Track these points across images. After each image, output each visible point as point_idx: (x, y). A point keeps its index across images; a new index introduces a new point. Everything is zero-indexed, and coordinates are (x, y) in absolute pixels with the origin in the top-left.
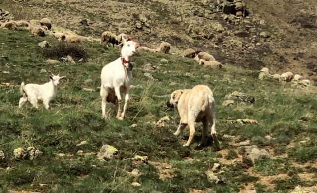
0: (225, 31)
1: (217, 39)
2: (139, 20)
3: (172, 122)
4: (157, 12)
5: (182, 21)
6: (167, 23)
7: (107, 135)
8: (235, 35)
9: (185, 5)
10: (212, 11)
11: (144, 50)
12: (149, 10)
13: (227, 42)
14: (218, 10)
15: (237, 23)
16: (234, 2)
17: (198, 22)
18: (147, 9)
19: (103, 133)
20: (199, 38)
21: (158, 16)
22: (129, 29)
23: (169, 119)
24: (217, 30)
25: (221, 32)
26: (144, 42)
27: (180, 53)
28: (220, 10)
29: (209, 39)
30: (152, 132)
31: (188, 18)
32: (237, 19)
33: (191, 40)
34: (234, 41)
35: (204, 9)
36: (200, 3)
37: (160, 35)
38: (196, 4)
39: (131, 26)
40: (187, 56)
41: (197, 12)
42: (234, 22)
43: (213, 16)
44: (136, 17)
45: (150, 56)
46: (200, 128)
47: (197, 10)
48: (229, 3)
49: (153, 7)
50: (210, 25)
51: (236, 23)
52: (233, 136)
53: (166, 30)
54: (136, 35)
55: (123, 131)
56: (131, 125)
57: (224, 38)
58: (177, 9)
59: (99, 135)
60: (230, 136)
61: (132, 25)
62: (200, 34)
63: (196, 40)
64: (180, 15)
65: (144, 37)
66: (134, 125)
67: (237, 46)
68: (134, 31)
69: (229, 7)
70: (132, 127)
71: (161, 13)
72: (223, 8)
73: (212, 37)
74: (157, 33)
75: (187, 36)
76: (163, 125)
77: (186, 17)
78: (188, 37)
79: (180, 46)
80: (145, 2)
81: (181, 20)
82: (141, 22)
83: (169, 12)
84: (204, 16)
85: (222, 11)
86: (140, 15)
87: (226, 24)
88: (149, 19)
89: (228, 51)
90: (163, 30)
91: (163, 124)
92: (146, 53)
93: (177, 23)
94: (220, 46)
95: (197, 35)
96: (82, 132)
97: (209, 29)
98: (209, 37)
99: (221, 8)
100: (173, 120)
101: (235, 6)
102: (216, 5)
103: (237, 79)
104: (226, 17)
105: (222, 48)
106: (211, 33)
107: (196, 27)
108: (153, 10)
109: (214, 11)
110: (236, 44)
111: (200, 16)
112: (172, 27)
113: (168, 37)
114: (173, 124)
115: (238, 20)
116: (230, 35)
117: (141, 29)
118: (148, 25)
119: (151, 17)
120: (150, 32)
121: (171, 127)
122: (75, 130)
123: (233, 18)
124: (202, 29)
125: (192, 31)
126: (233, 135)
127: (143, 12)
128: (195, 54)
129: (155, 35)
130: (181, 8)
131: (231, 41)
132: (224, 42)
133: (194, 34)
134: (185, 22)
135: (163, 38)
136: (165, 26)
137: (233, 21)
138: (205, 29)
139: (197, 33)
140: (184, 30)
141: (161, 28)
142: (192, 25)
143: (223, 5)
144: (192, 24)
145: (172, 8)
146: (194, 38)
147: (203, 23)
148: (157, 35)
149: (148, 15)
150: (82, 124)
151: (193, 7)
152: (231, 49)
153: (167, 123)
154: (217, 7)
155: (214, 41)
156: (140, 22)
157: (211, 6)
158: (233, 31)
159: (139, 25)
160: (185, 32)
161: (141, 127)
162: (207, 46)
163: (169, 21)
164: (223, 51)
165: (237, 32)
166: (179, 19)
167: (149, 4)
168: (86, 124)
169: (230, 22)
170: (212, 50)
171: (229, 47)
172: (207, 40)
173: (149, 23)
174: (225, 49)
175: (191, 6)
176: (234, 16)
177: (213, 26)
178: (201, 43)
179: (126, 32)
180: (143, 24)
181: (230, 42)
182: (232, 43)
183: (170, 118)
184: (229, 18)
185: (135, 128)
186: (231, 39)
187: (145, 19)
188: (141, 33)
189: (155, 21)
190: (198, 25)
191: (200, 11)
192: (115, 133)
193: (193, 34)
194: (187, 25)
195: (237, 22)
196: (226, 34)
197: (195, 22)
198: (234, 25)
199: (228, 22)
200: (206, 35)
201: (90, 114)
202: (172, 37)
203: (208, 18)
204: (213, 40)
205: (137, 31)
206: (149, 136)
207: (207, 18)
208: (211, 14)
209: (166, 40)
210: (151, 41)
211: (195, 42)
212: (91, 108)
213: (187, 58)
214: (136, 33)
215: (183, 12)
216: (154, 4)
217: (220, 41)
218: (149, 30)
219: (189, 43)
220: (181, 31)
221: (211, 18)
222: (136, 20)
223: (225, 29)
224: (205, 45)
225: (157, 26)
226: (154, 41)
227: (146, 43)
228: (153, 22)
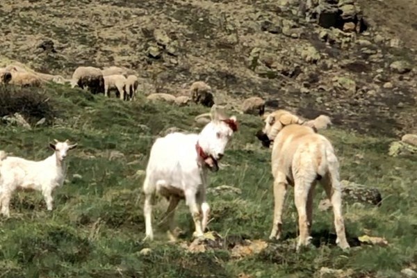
0: (322, 61)
1: (308, 77)
2: (154, 40)
3: (221, 244)
4: (189, 24)
5: (238, 43)
6: (209, 46)
7: (94, 271)
8: (342, 67)
9: (243, 10)
10: (297, 21)
11: (165, 100)
12: (174, 20)
13: (326, 82)
14: (308, 19)
15: (346, 45)
16: (340, 4)
17: (270, 44)
18: (170, 20)
19: (85, 267)
20: (272, 76)
21: (191, 32)
22: (134, 58)
23: (213, 238)
24: (308, 58)
25: (315, 62)
26: (164, 84)
27: (234, 104)
28: (313, 20)
29: (292, 76)
30: (181, 264)
31: (249, 36)
32: (346, 36)
33: (256, 79)
34: (341, 79)
35: (280, 18)
36: (274, 6)
37: (195, 70)
38: (266, 8)
39: (137, 53)
40: (248, 112)
41: (267, 23)
42: (340, 44)
43: (300, 30)
44: (148, 34)
45: (176, 112)
46: (274, 255)
47: (267, 20)
48: (329, 6)
49: (182, 14)
50: (293, 49)
51: (343, 45)
52: (340, 271)
53: (207, 60)
54: (149, 70)
55: (123, 262)
56: (140, 250)
57: (321, 74)
58: (228, 19)
59: (77, 270)
60: (333, 271)
61: (141, 51)
62: (275, 68)
63: (267, 79)
64: (235, 31)
65: (166, 74)
66: (145, 251)
67: (346, 90)
68: (145, 62)
69: (329, 14)
70: (142, 255)
71: (197, 27)
72: (318, 16)
73: (297, 72)
74: (190, 66)
75: (248, 71)
76: (203, 251)
77: (245, 34)
78: (250, 74)
79: (234, 92)
80: (165, 6)
81: (235, 40)
82: (158, 44)
83: (212, 26)
84: (281, 32)
85: (315, 22)
86: (156, 30)
87: (325, 47)
88: (174, 38)
89: (329, 100)
90: (200, 61)
91: (202, 249)
92: (168, 106)
93: (229, 46)
94: (313, 91)
95: (269, 70)
96: (43, 266)
97: (292, 56)
98: (291, 73)
99: (314, 15)
100: (222, 240)
101: (341, 12)
102: (305, 10)
103: (346, 155)
104: (323, 32)
105: (317, 94)
106: (296, 65)
107: (266, 53)
108: (182, 21)
109: (301, 21)
110: (344, 86)
111: (273, 32)
112: (218, 54)
113: (211, 74)
114: (221, 248)
115: (348, 39)
116: (331, 68)
117: (158, 58)
118: (172, 50)
119: (177, 35)
120: (177, 64)
121: (217, 254)
122: (30, 260)
123: (337, 35)
124: (278, 57)
125: (259, 61)
126: (339, 267)
127: (163, 25)
128: (264, 106)
129: (185, 71)
130: (235, 16)
131: (334, 79)
132: (320, 82)
133: (262, 68)
134: (245, 44)
135: (201, 75)
136: (205, 52)
137: (337, 41)
138: (283, 58)
139: (268, 65)
140: (241, 59)
141: (196, 56)
142: (259, 49)
143: (318, 10)
144: (258, 47)
145: (218, 17)
146: (262, 75)
147: (280, 45)
148: (190, 70)
149: (172, 31)
150: (43, 249)
151: (258, 14)
152: (334, 95)
153: (211, 246)
154: (307, 14)
155: (302, 80)
156: (156, 44)
157: (294, 12)
158: (339, 60)
159: (154, 50)
160: (245, 63)
161: (158, 253)
162: (287, 90)
163: (213, 43)
164: (319, 99)
165: (345, 62)
166: (231, 38)
167: (174, 10)
168: (52, 249)
169: (332, 42)
170: (298, 98)
171: (331, 91)
172: (287, 77)
173: (174, 47)
174: (322, 96)
175: (256, 12)
176: (339, 31)
177: (299, 50)
178: (275, 84)
179: (128, 64)
180: (163, 48)
181: (332, 82)
182: (335, 84)
183: (215, 236)
184: (330, 34)
185: (147, 256)
186: (334, 76)
187: (166, 39)
188: (158, 65)
189: (185, 43)
190: (269, 49)
191: (274, 21)
192: (108, 266)
193: (260, 67)
194: (248, 50)
195: (346, 42)
196: (325, 67)
197: (264, 43)
198: (340, 48)
199: (328, 43)
200: (285, 68)
201: (59, 229)
202: (219, 72)
203: (290, 36)
204: (299, 78)
205: (150, 63)
206: (174, 272)
207: (287, 36)
208: (294, 27)
209: (207, 79)
210: (178, 81)
211: (265, 83)
212: (61, 216)
213: (249, 115)
214: (149, 66)
215: (239, 25)
216: (182, 8)
217: (313, 80)
218: (174, 61)
219: (253, 84)
220: (237, 61)
221: (294, 35)
222: (148, 41)
223: (323, 57)
224: (283, 89)
225: (190, 52)
226: (185, 81)
227: (168, 86)
228: (182, 44)
